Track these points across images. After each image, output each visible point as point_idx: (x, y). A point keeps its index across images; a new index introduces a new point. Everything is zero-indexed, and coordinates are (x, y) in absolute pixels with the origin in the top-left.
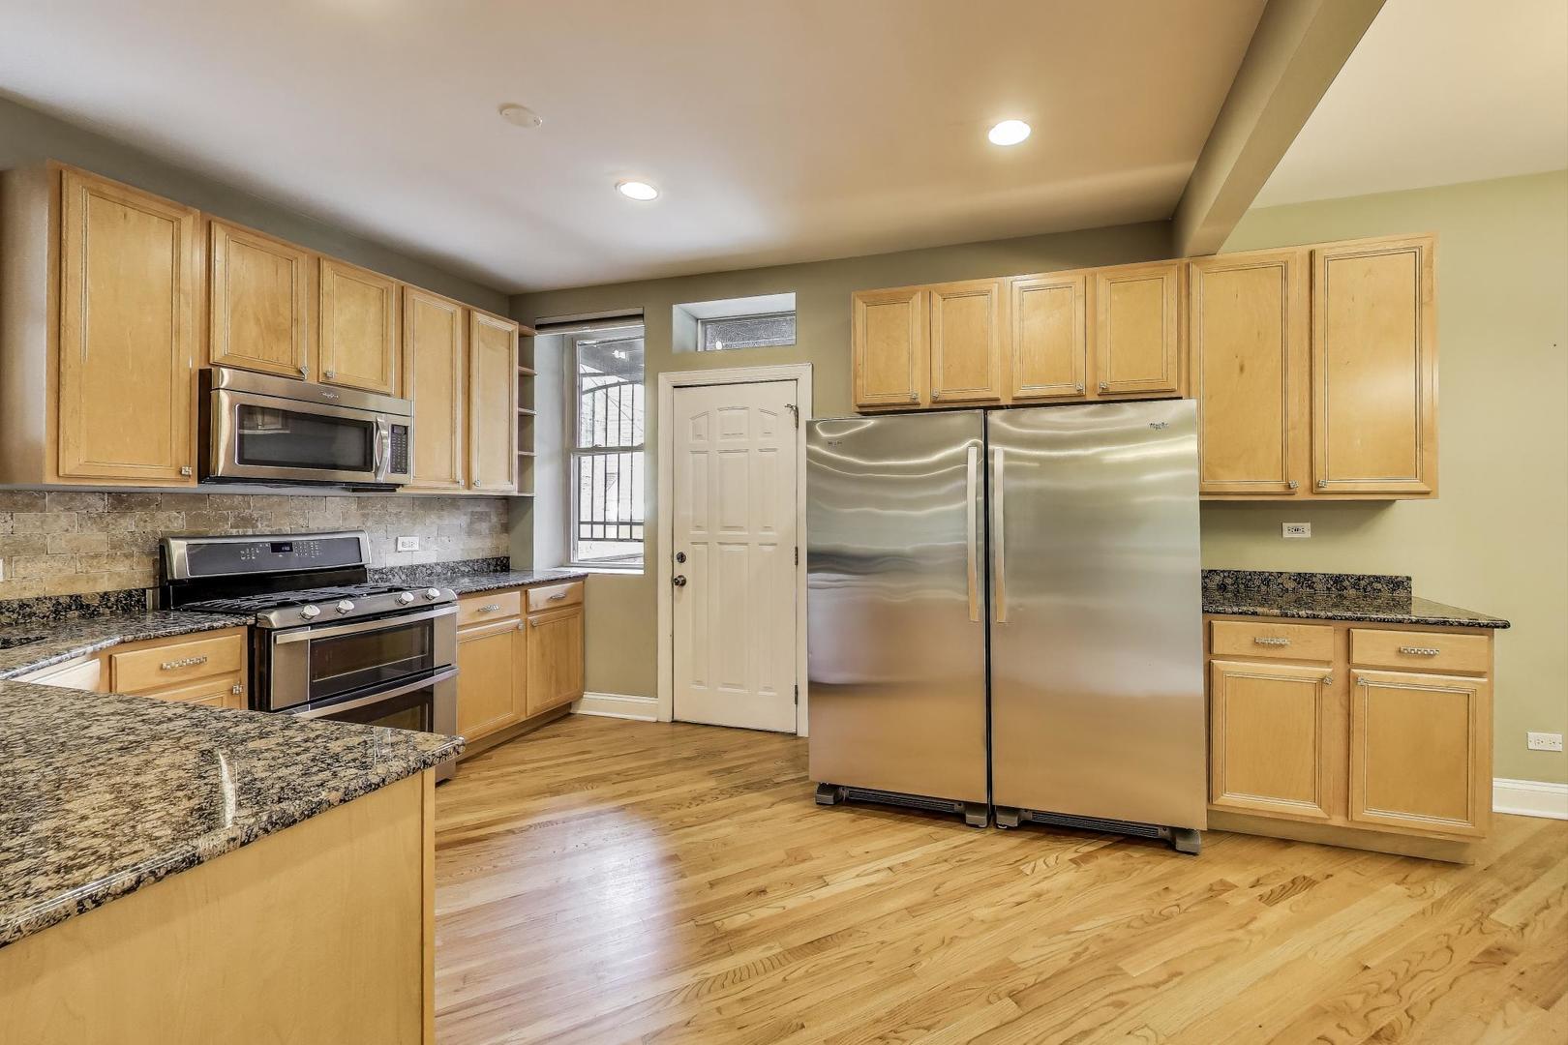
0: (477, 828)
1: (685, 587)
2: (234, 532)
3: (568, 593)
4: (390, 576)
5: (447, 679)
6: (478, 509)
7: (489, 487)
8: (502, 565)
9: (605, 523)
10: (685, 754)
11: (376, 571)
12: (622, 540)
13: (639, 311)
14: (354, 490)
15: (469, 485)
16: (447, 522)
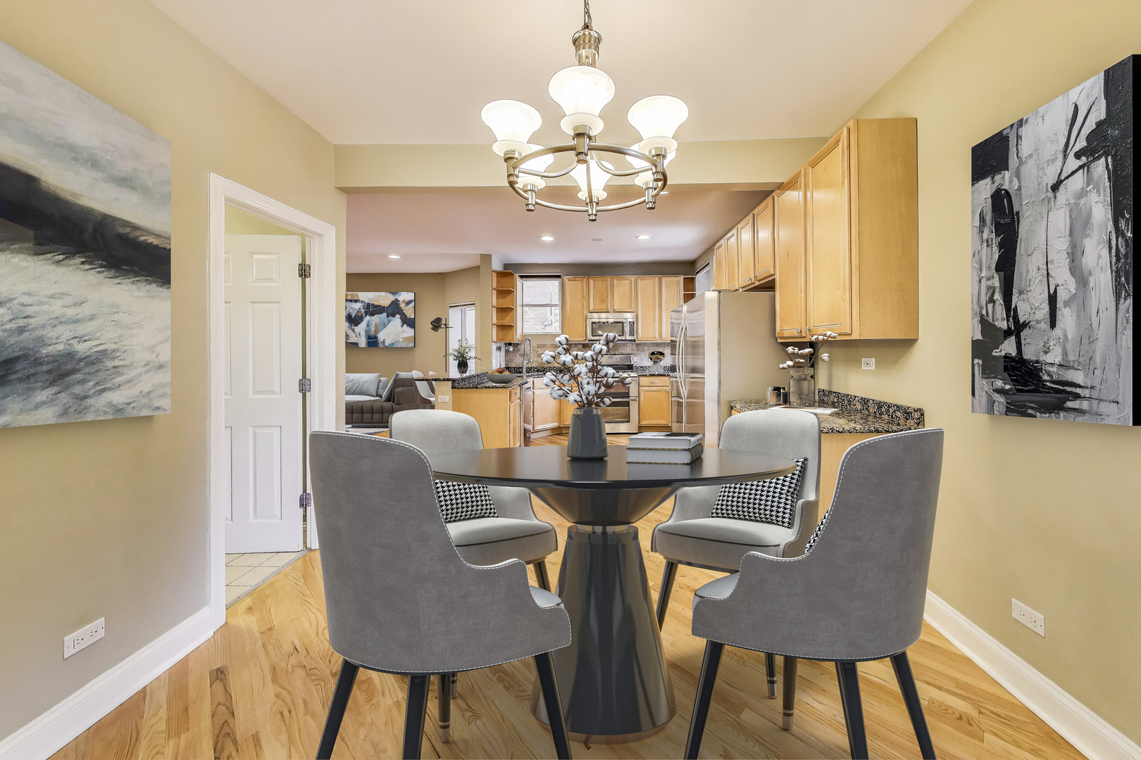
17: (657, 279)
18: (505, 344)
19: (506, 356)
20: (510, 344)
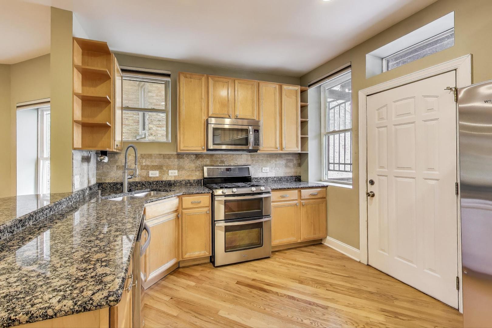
0: (267, 285)
1: (374, 198)
2: (220, 165)
3: (319, 193)
4: (260, 180)
5: (267, 221)
6: (289, 158)
7: (289, 150)
8: (298, 179)
9: (339, 164)
10: (369, 289)
11: (256, 178)
12: (347, 171)
13: (349, 64)
14: (250, 152)
15: (282, 149)
16: (278, 162)
17: (277, 87)
18: (97, 153)
19: (97, 169)
20: (104, 153)
